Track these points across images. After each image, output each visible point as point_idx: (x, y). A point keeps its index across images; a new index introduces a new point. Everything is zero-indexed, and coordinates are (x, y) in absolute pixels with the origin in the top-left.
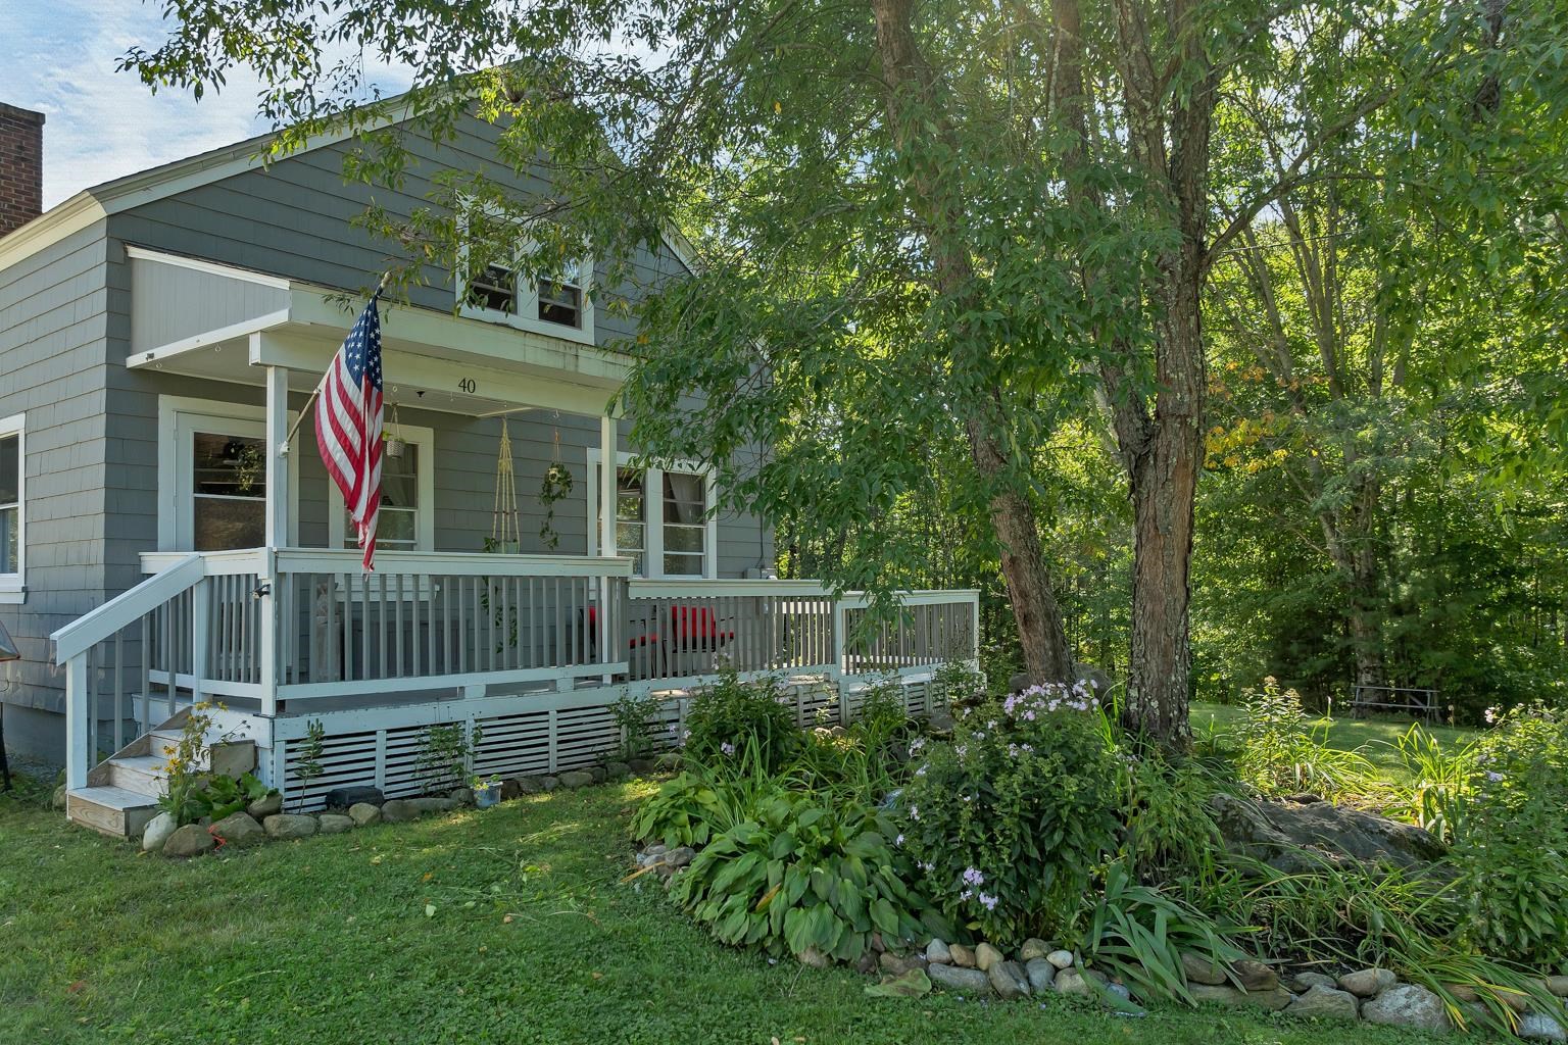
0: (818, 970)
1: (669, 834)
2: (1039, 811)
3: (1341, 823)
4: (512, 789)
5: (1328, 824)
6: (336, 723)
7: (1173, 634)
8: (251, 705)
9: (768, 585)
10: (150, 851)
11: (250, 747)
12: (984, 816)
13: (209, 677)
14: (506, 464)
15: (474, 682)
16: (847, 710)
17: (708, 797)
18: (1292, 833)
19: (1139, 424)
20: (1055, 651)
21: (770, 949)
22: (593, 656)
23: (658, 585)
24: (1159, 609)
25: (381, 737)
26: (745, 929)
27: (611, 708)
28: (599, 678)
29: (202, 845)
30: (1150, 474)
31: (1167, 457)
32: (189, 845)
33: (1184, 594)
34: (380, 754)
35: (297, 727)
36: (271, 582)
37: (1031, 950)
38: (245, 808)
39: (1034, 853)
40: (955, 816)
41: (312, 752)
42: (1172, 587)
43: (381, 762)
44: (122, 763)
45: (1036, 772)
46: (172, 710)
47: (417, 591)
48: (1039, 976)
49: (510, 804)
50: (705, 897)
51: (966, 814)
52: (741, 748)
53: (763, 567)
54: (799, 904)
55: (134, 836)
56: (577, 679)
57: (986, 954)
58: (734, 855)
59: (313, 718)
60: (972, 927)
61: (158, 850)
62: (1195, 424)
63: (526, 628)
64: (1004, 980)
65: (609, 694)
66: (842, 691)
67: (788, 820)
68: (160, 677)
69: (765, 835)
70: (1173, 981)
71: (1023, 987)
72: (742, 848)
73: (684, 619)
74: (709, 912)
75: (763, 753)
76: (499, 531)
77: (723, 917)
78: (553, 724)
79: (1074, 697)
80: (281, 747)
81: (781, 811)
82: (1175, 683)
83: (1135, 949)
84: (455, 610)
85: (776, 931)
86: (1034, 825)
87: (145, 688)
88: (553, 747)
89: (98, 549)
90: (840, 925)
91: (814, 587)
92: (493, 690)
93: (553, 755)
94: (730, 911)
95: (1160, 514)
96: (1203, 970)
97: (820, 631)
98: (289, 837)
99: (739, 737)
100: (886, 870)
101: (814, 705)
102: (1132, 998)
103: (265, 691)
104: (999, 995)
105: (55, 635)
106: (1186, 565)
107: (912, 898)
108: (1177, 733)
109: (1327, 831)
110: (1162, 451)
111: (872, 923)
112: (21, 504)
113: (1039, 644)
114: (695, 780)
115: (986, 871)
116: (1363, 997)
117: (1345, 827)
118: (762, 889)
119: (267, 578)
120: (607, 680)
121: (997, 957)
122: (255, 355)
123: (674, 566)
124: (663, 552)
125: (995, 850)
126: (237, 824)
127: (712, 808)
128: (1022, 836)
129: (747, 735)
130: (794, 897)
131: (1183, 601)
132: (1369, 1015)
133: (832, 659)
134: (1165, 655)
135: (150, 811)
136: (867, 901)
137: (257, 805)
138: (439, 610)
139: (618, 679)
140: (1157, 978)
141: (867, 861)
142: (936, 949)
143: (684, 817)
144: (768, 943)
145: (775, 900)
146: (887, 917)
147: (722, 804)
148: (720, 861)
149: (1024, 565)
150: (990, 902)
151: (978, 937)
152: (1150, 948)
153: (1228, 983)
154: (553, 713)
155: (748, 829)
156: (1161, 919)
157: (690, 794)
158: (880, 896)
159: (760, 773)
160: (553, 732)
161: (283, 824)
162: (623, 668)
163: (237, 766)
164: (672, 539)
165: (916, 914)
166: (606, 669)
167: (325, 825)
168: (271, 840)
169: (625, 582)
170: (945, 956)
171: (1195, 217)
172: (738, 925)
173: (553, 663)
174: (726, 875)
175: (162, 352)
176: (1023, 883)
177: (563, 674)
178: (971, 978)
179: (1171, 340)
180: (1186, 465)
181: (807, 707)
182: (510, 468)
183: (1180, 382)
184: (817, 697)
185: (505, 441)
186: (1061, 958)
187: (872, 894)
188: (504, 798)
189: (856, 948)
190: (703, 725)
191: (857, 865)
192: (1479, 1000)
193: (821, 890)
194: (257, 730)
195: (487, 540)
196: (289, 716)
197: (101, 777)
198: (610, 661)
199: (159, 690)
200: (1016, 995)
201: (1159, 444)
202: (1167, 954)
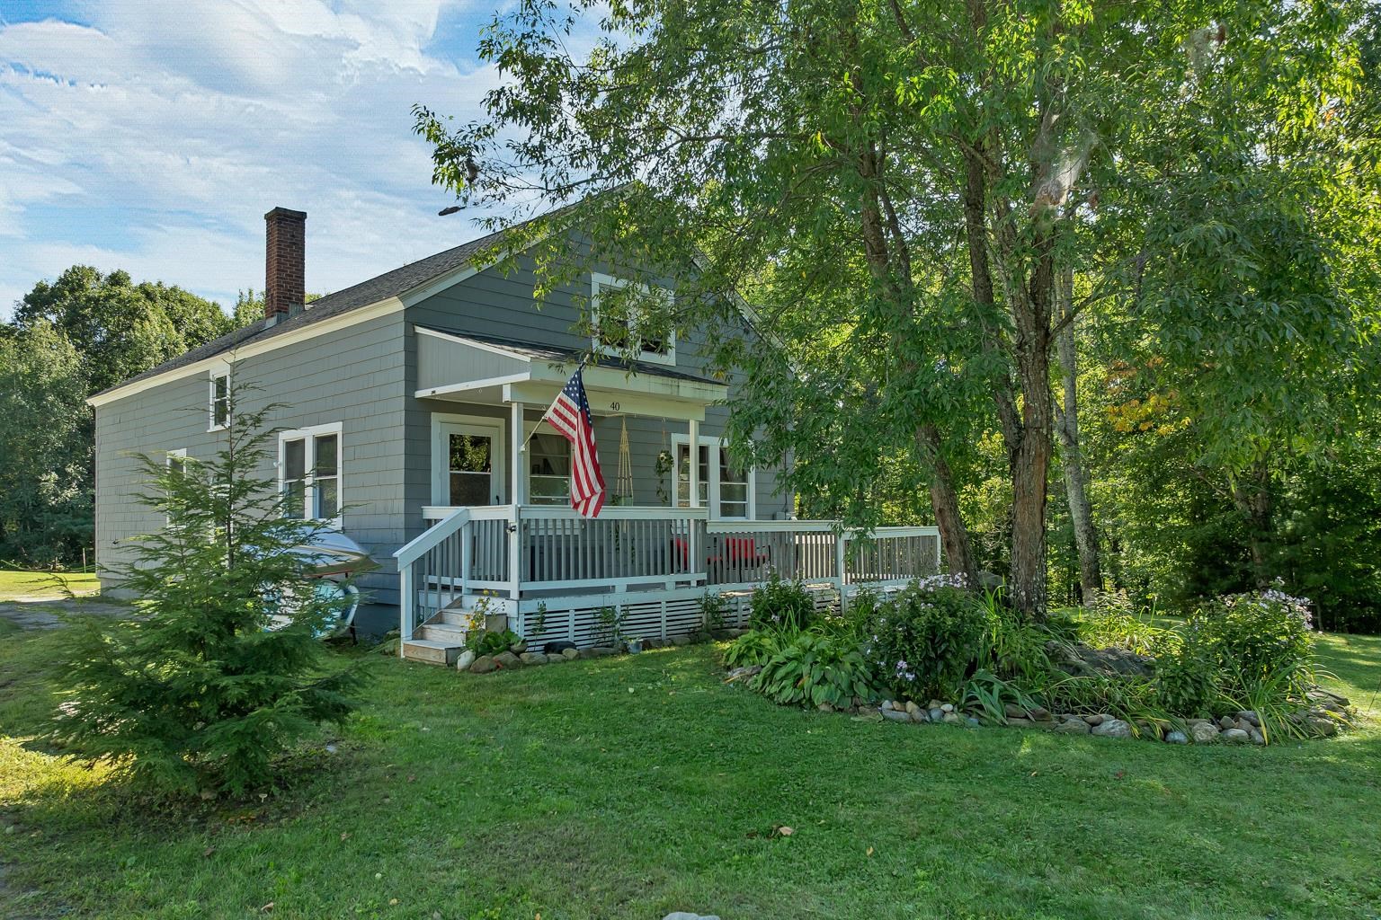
0: (828, 713)
1: (745, 662)
2: (935, 636)
3: (1119, 656)
4: (647, 645)
5: (1110, 656)
6: (552, 604)
7: (1034, 553)
8: (505, 594)
9: (790, 524)
10: (463, 670)
11: (504, 617)
12: (909, 638)
13: (473, 578)
14: (625, 447)
15: (620, 583)
16: (846, 606)
17: (766, 642)
18: (1090, 662)
19: (1016, 431)
20: (965, 563)
21: (803, 704)
22: (686, 569)
23: (721, 525)
24: (1026, 539)
25: (572, 613)
26: (792, 695)
27: (699, 600)
28: (689, 583)
29: (492, 667)
30: (1020, 461)
31: (1029, 451)
32: (486, 666)
33: (1041, 530)
34: (571, 623)
35: (532, 605)
36: (517, 524)
37: (933, 704)
38: (508, 649)
39: (933, 655)
40: (895, 638)
41: (540, 621)
42: (1034, 525)
43: (572, 628)
44: (432, 627)
45: (933, 616)
46: (452, 598)
47: (573, 529)
48: (935, 714)
49: (647, 652)
50: (770, 683)
51: (900, 636)
52: (783, 619)
53: (786, 511)
54: (818, 683)
55: (451, 664)
56: (677, 583)
57: (910, 705)
58: (784, 663)
59: (540, 601)
60: (904, 694)
61: (468, 668)
62: (1045, 432)
63: (641, 552)
64: (918, 715)
65: (697, 592)
66: (843, 595)
67: (812, 646)
68: (433, 579)
69: (801, 653)
70: (1000, 716)
71: (927, 718)
72: (789, 659)
73: (734, 547)
74: (773, 689)
75: (797, 620)
76: (620, 490)
77: (780, 691)
78: (664, 610)
79: (956, 582)
80: (523, 617)
81: (808, 642)
82: (1036, 582)
83: (981, 701)
84: (593, 541)
85: (807, 696)
86: (932, 641)
87: (426, 586)
88: (664, 624)
89: (400, 505)
90: (839, 692)
91: (823, 525)
92: (631, 588)
93: (664, 629)
94: (784, 688)
95: (1026, 484)
96: (1014, 710)
97: (827, 559)
98: (535, 664)
99: (782, 612)
100: (862, 668)
101: (824, 604)
102: (979, 723)
103: (513, 586)
104: (914, 721)
105: (396, 554)
106: (1042, 513)
107: (875, 683)
108: (1036, 610)
109: (1110, 660)
110: (1026, 447)
111: (855, 693)
112: (339, 476)
113: (957, 559)
114: (758, 634)
115: (909, 664)
116: (1093, 725)
117: (1120, 658)
118: (800, 677)
119: (513, 521)
120: (694, 584)
121: (916, 707)
122: (507, 396)
123: (727, 511)
124: (719, 502)
125: (913, 654)
126: (507, 657)
127: (769, 647)
128: (926, 647)
129: (786, 611)
130: (816, 680)
131: (1040, 534)
132: (1094, 732)
133: (835, 574)
134: (1030, 565)
135: (459, 650)
136: (852, 682)
137: (516, 647)
138: (584, 540)
139: (700, 583)
140: (992, 714)
141: (852, 664)
142: (886, 704)
143: (754, 652)
144: (804, 702)
145: (806, 682)
146: (862, 690)
147: (775, 645)
148: (776, 667)
149: (947, 513)
150: (910, 677)
151: (908, 698)
152: (990, 702)
153: (1026, 717)
154: (663, 603)
155: (792, 650)
156: (996, 688)
157: (757, 640)
158: (859, 680)
159: (796, 628)
160: (664, 614)
161: (531, 657)
162: (704, 576)
163: (497, 628)
164: (726, 493)
165: (877, 690)
166: (693, 577)
167: (552, 659)
168: (526, 666)
169: (704, 523)
170: (891, 707)
171: (1044, 314)
172: (789, 693)
173: (663, 573)
174: (781, 673)
175: (440, 390)
176: (928, 670)
177: (669, 579)
178: (902, 715)
179: (1030, 384)
180: (1040, 456)
181: (818, 605)
182: (627, 450)
183: (1036, 409)
184: (826, 598)
185: (624, 432)
186: (947, 707)
187: (855, 679)
188: (644, 650)
189: (847, 703)
190: (760, 606)
191: (848, 666)
192: (1148, 725)
193: (829, 677)
194: (510, 608)
195: (613, 496)
196: (525, 600)
197: (419, 634)
198: (696, 572)
199: (433, 587)
200: (924, 721)
201: (1025, 443)
202: (998, 705)
